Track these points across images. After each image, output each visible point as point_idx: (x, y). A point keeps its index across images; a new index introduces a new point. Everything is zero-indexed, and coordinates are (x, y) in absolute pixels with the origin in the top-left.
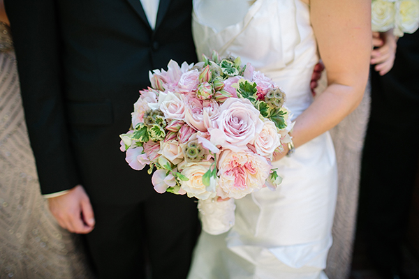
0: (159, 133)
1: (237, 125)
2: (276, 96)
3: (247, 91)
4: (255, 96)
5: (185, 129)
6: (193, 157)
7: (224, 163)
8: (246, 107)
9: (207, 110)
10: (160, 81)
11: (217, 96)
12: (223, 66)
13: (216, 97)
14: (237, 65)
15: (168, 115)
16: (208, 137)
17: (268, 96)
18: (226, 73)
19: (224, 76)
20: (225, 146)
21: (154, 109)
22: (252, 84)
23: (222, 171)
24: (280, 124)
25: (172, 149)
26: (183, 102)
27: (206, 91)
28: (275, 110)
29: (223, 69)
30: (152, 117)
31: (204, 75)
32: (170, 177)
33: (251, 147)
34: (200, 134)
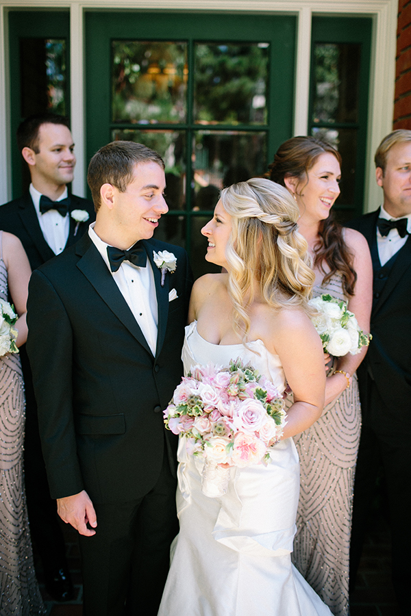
0: (198, 411)
1: (250, 416)
2: (278, 403)
3: (260, 395)
4: (265, 400)
5: (216, 413)
6: (219, 432)
7: (238, 441)
8: (258, 406)
9: (232, 403)
10: (200, 374)
11: (240, 395)
12: (246, 374)
13: (240, 397)
14: (255, 374)
15: (205, 400)
16: (232, 421)
17: (273, 402)
18: (248, 379)
19: (246, 380)
20: (241, 430)
21: (196, 394)
22: (264, 391)
23: (235, 446)
24: (278, 422)
25: (204, 424)
26: (216, 393)
27: (234, 390)
28: (276, 412)
29: (246, 376)
30: (194, 400)
31: (235, 379)
32: (198, 445)
33: (257, 434)
34: (225, 418)
